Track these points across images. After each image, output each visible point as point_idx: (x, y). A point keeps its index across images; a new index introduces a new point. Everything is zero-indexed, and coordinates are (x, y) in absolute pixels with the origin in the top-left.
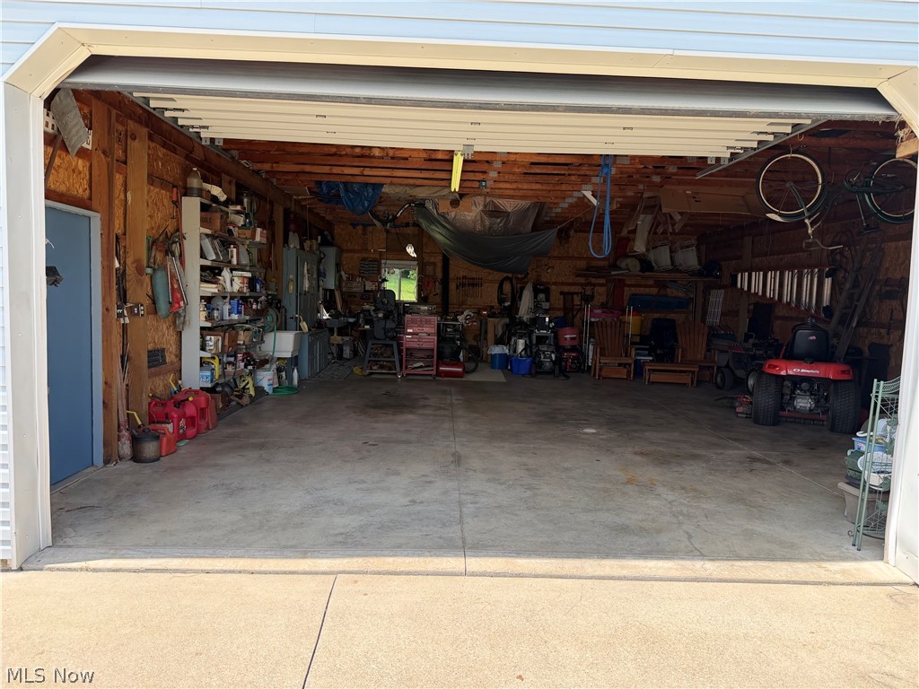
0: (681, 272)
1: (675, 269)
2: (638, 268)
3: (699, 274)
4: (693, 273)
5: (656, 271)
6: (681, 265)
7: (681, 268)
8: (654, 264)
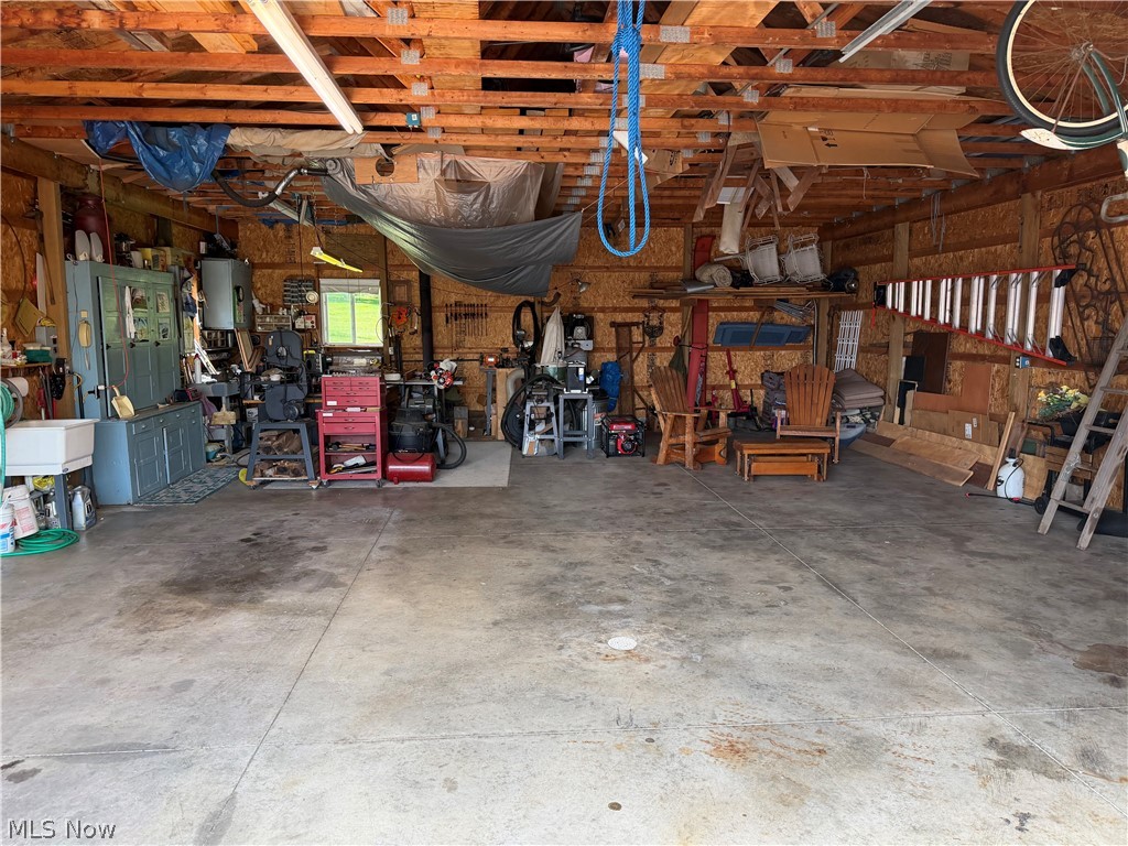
0: (795, 284)
1: (786, 280)
2: (729, 280)
3: (824, 286)
4: (813, 286)
5: (757, 285)
6: (795, 273)
7: (795, 278)
8: (753, 274)
